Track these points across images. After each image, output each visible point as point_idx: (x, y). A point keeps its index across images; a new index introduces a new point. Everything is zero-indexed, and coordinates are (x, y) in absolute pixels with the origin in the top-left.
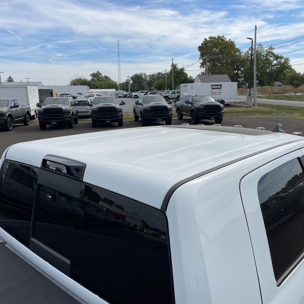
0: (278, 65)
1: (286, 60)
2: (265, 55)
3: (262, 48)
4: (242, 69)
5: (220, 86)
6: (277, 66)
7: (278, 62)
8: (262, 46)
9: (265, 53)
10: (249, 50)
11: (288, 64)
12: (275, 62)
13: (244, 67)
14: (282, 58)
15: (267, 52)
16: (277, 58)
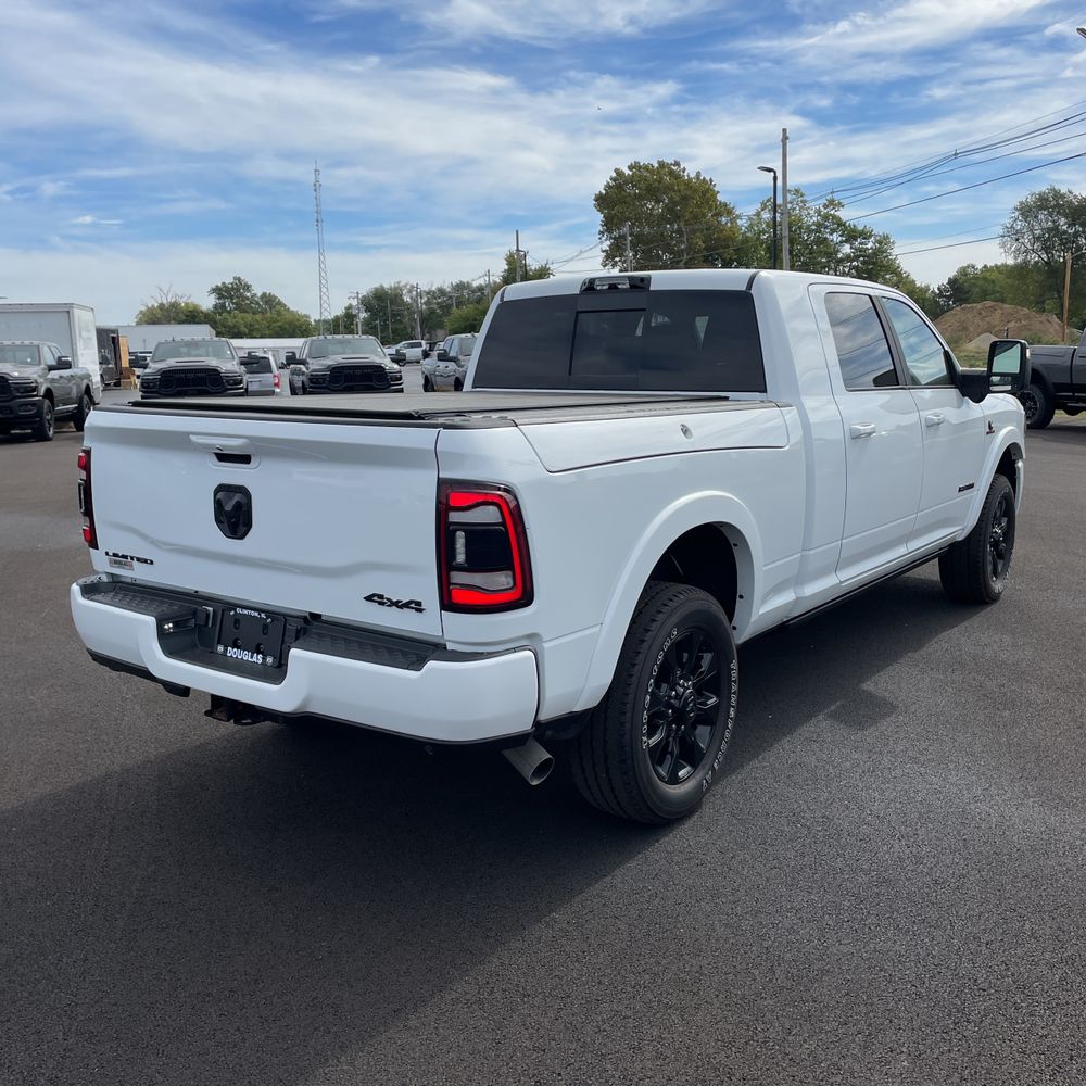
0: (856, 258)
1: (880, 243)
2: (814, 227)
3: (802, 201)
6: (855, 263)
7: (856, 249)
8: (802, 195)
9: (815, 219)
10: (763, 209)
11: (886, 257)
12: (847, 249)
14: (866, 235)
15: (819, 215)
16: (852, 235)
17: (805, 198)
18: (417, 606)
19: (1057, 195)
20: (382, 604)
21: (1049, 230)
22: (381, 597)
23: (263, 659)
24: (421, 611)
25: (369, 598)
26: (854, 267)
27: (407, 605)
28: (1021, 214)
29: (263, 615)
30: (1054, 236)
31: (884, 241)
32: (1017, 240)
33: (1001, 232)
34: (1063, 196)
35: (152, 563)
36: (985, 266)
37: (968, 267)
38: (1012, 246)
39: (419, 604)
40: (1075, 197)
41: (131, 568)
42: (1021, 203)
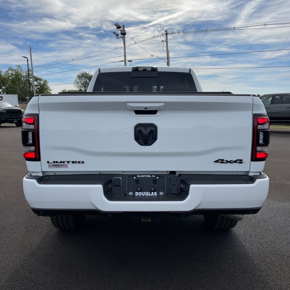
0: (39, 86)
1: (45, 82)
2: (25, 76)
3: (21, 69)
4: (3, 87)
5: (1, 98)
6: (38, 87)
7: (38, 83)
8: (21, 67)
9: (25, 74)
10: (9, 70)
11: (46, 86)
12: (35, 83)
13: (5, 86)
14: (41, 80)
15: (26, 73)
16: (36, 79)
17: (22, 68)
18: (241, 161)
19: (86, 74)
20: (223, 163)
21: (85, 82)
22: (223, 160)
23: (157, 193)
24: (241, 163)
25: (216, 162)
26: (38, 88)
27: (235, 162)
28: (78, 78)
29: (154, 176)
30: (86, 84)
31: (45, 81)
32: (78, 84)
33: (74, 82)
34: (87, 74)
35: (83, 162)
36: (69, 90)
37: (64, 90)
38: (77, 85)
39: (242, 160)
40: (90, 75)
41: (66, 166)
42: (78, 75)
